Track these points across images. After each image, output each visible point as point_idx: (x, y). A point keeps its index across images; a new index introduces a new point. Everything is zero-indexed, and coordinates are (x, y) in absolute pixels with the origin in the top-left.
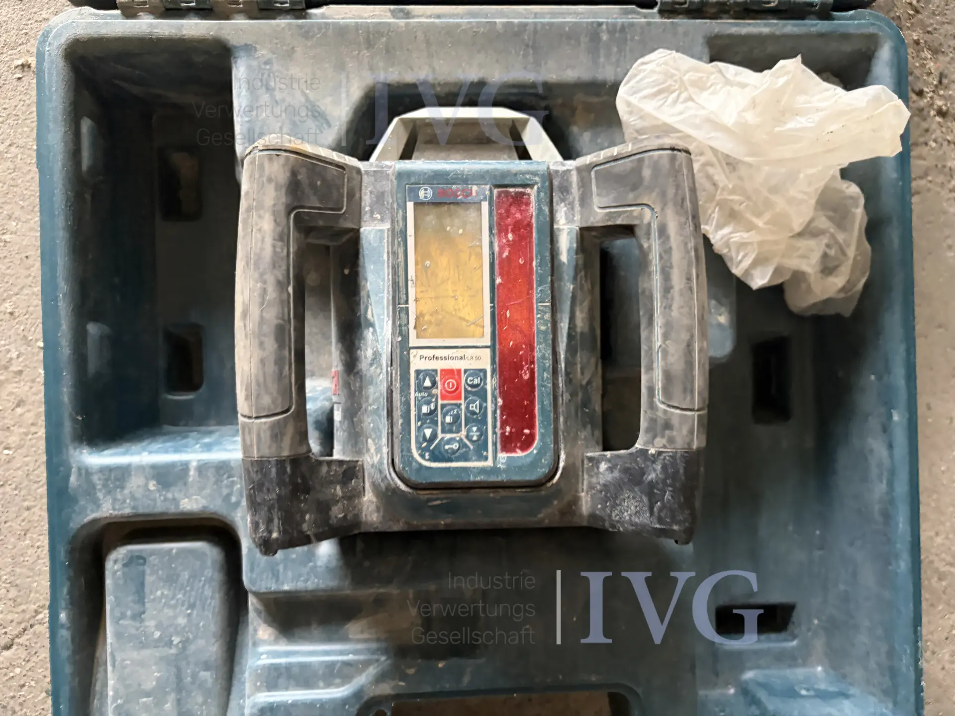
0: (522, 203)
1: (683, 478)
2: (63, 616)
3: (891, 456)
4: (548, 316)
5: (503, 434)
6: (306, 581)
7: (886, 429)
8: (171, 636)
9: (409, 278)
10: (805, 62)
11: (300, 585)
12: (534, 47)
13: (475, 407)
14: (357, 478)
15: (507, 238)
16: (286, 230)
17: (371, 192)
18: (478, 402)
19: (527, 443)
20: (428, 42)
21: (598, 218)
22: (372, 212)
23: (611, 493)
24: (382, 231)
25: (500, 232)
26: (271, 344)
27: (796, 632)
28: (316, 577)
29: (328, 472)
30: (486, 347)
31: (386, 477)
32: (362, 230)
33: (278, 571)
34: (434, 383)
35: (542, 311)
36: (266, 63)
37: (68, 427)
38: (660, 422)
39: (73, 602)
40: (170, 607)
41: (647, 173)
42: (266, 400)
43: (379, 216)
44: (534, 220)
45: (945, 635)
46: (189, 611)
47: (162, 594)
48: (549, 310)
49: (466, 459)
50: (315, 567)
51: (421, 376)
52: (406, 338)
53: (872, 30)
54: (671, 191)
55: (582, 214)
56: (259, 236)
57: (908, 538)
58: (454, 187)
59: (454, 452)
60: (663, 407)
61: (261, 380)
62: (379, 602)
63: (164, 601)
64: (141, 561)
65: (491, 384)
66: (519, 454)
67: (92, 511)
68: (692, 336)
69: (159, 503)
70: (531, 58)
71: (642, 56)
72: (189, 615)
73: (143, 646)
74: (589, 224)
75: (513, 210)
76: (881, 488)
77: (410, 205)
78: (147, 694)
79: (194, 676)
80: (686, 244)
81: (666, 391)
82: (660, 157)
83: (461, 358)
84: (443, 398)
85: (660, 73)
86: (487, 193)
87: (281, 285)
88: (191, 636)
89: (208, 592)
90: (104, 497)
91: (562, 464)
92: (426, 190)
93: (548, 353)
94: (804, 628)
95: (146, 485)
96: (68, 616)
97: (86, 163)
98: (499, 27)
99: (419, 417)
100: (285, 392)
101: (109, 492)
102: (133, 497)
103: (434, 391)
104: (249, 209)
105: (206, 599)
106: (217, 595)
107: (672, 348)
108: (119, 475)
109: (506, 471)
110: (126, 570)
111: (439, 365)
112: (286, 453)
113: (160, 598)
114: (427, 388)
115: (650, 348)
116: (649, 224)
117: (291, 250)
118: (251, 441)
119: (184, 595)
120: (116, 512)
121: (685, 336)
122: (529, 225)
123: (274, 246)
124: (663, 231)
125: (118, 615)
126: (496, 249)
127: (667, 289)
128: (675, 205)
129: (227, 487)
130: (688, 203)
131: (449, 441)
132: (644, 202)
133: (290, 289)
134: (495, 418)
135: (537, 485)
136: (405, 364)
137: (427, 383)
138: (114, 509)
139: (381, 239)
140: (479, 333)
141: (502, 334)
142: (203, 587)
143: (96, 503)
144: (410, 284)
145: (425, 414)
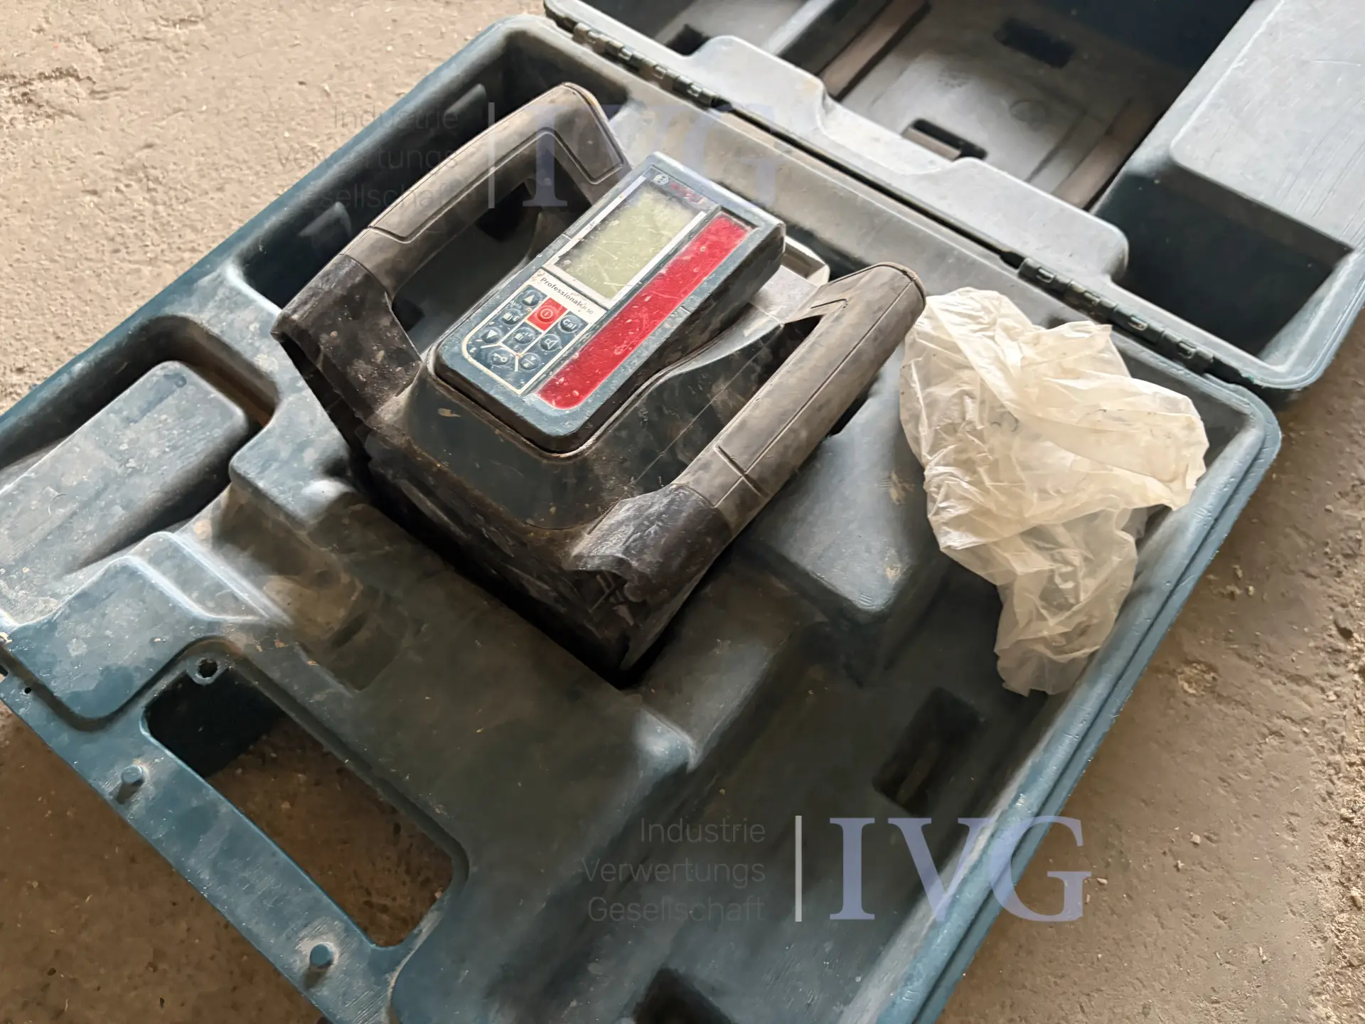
0: (735, 233)
2: (79, 366)
4: (680, 320)
5: (553, 381)
6: (283, 492)
8: (132, 458)
9: (592, 222)
11: (273, 492)
12: (878, 232)
13: (551, 343)
15: (699, 247)
18: (556, 342)
19: (566, 403)
20: (788, 179)
21: (802, 315)
23: (610, 531)
25: (697, 240)
26: (438, 187)
28: (294, 496)
30: (605, 308)
33: (270, 465)
34: (534, 304)
35: (679, 314)
37: (245, 245)
39: (99, 364)
40: (159, 434)
42: (395, 219)
44: (735, 249)
46: (167, 450)
47: (166, 419)
48: (685, 317)
49: (502, 376)
50: (300, 488)
51: (529, 292)
52: (546, 258)
54: (873, 296)
56: (506, 124)
58: (689, 189)
59: (498, 363)
60: (716, 450)
64: (181, 383)
65: (582, 335)
66: (552, 406)
67: (193, 311)
69: (244, 343)
72: (165, 452)
73: (101, 446)
75: (723, 233)
77: (641, 180)
78: (58, 489)
79: (110, 504)
81: (731, 437)
82: (886, 272)
83: (576, 302)
84: (531, 319)
86: (713, 209)
88: (146, 470)
89: (199, 447)
90: (212, 308)
92: (663, 177)
95: (251, 323)
96: (82, 369)
99: (497, 319)
100: (414, 224)
101: (219, 308)
102: (231, 325)
103: (529, 308)
105: (191, 452)
106: (202, 457)
107: (767, 406)
109: (527, 408)
110: (163, 379)
111: (552, 294)
113: (160, 422)
114: (526, 303)
116: (833, 313)
117: (521, 150)
119: (180, 434)
121: (786, 404)
122: (726, 250)
123: (510, 136)
124: (839, 320)
126: (684, 249)
127: (803, 359)
131: (500, 352)
134: (558, 364)
135: (546, 445)
136: (526, 274)
137: (529, 300)
138: (208, 322)
140: (609, 295)
141: (629, 309)
142: (200, 440)
143: (202, 306)
144: (588, 225)
145: (504, 320)
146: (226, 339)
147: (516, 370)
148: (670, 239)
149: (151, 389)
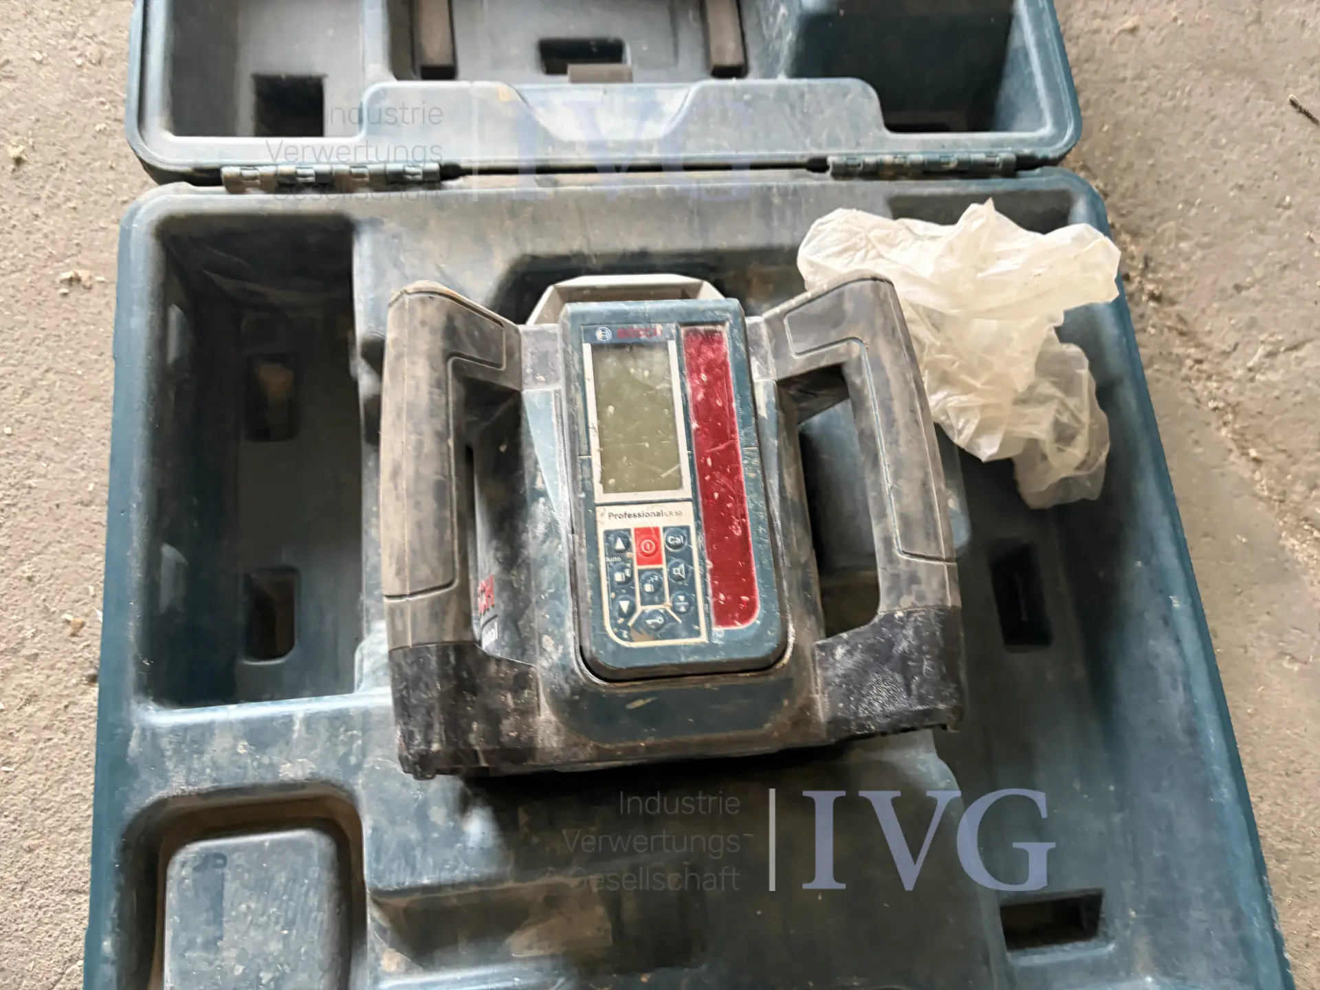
0: (713, 340)
1: (941, 642)
2: (107, 945)
3: (1181, 653)
4: (756, 461)
5: (717, 604)
6: (454, 868)
7: (1167, 621)
8: (259, 971)
9: (590, 425)
10: (999, 208)
11: (445, 876)
12: (699, 214)
13: (679, 571)
14: (530, 688)
15: (699, 378)
16: (444, 377)
17: (532, 353)
18: (682, 566)
19: (747, 614)
20: (581, 212)
21: (797, 365)
22: (534, 375)
23: (854, 684)
24: (548, 393)
25: (691, 372)
26: (429, 504)
27: (1111, 933)
28: (466, 862)
29: (498, 672)
30: (687, 500)
31: (573, 671)
32: (524, 393)
33: (414, 857)
34: (628, 545)
35: (749, 456)
36: (394, 237)
37: (130, 675)
38: (904, 577)
39: (121, 924)
40: (258, 926)
41: (848, 306)
42: (424, 572)
43: (542, 378)
44: (729, 359)
45: (1305, 940)
46: (285, 932)
47: (248, 907)
48: (756, 455)
49: (675, 637)
50: (465, 848)
51: (611, 538)
52: (590, 494)
53: (1063, 186)
54: (879, 321)
55: (777, 367)
56: (413, 383)
57: (1224, 756)
58: (635, 326)
59: (659, 627)
60: (905, 557)
61: (417, 546)
62: (553, 901)
63: (250, 918)
64: (220, 861)
65: (696, 543)
66: (739, 627)
67: (158, 788)
68: (927, 474)
69: (251, 772)
70: (696, 225)
71: (820, 216)
72: (286, 937)
74: (787, 374)
75: (704, 348)
76: (1177, 699)
77: (587, 348)
80: (904, 375)
81: (906, 537)
82: (862, 288)
83: (658, 514)
84: (639, 563)
85: (842, 231)
86: (674, 331)
87: (441, 437)
88: (287, 969)
89: (313, 901)
90: (175, 767)
91: (791, 640)
92: (603, 330)
93: (762, 503)
94: (1118, 924)
95: (235, 747)
96: (114, 946)
97: (172, 355)
98: (658, 191)
99: (613, 587)
100: (447, 561)
101: (182, 761)
102: (215, 766)
103: (628, 554)
104: (399, 357)
105: (311, 911)
106: (326, 906)
107: (905, 487)
108: (197, 738)
109: (724, 648)
110: (198, 875)
111: (633, 524)
112: (449, 638)
113: (246, 915)
114: (620, 551)
115: (880, 493)
116: (859, 359)
117: (451, 399)
118: (405, 626)
119: (279, 908)
120: (191, 788)
121: (918, 474)
122: (724, 364)
123: (431, 393)
124: (877, 365)
125: (183, 942)
126: (689, 390)
127: (890, 423)
128: (886, 335)
129: (344, 743)
130: (900, 334)
131: (652, 615)
132: (851, 335)
133: (451, 442)
134: (705, 584)
135: (764, 666)
136: (592, 524)
137: (620, 545)
138: (188, 784)
139: (548, 403)
140: (678, 485)
141: (704, 485)
142: (306, 895)
143: (164, 776)
144: (592, 432)
145: (619, 583)
146: (226, 784)
147: (680, 621)
148: (671, 390)
149: (197, 895)
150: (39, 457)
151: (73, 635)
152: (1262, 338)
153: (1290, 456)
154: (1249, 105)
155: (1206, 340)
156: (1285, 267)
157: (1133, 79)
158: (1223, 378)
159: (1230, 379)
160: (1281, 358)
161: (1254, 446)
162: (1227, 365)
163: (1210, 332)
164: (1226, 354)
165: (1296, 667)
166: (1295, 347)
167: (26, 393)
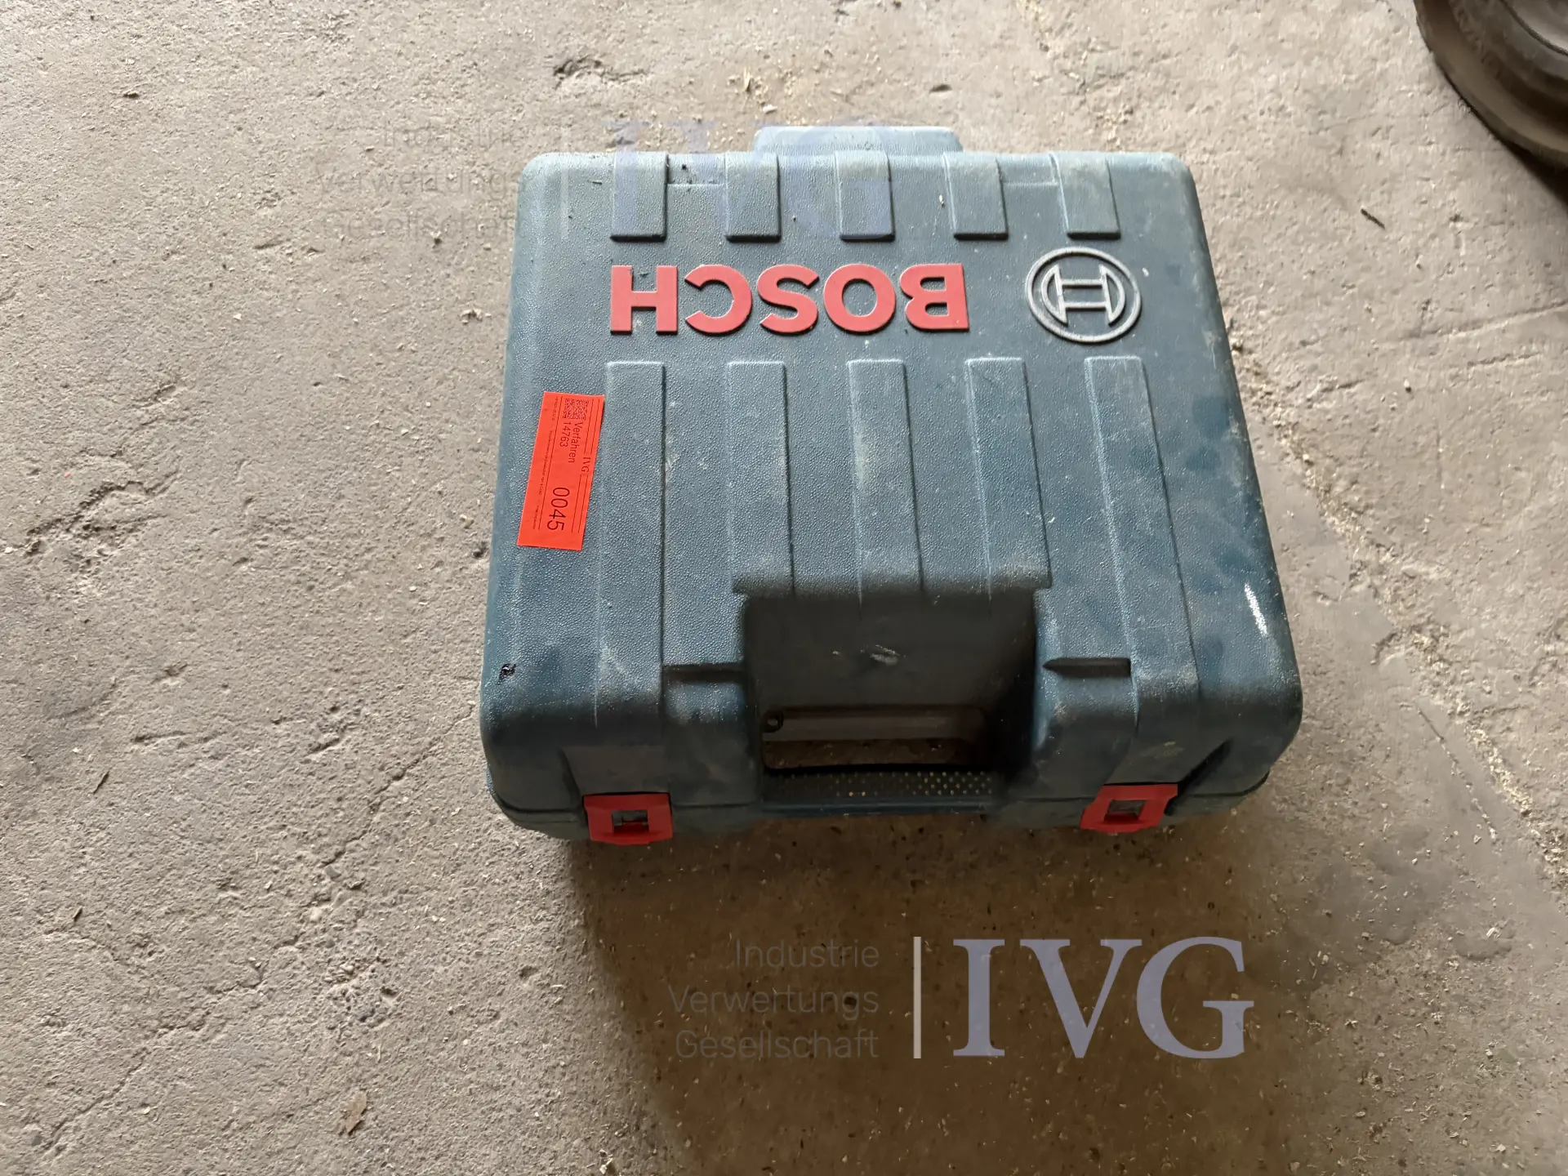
150: (447, 421)
151: (467, 527)
152: (1320, 378)
153: (1336, 460)
154: (1326, 214)
155: (1275, 378)
156: (1345, 329)
157: (1231, 196)
158: (1286, 404)
159: (1291, 406)
160: (1335, 393)
161: (1308, 452)
162: (1291, 396)
163: (1278, 373)
164: (1289, 389)
165: (1328, 603)
166: (1349, 386)
167: (440, 383)
